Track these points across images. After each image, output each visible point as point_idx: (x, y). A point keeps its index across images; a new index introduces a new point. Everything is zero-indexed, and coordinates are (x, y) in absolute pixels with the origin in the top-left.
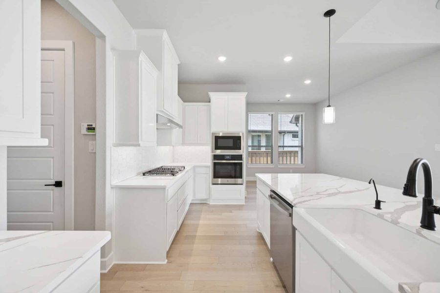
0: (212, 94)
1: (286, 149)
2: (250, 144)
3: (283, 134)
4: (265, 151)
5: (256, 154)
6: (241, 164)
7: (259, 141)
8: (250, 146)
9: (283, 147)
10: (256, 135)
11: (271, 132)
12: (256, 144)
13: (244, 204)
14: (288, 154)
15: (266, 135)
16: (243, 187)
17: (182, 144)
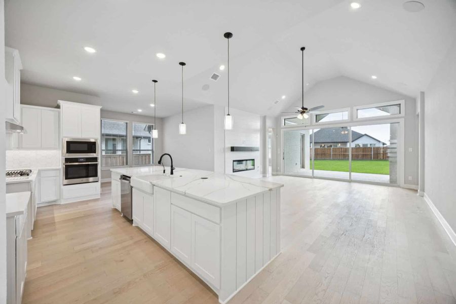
0: (61, 102)
1: (142, 152)
2: (104, 148)
3: (139, 139)
4: (121, 154)
5: (110, 157)
6: (96, 165)
7: (114, 146)
8: (104, 150)
9: (140, 150)
10: (109, 138)
11: (126, 136)
12: (110, 147)
13: (99, 197)
14: (144, 158)
15: (122, 139)
16: (99, 184)
17: (17, 148)
